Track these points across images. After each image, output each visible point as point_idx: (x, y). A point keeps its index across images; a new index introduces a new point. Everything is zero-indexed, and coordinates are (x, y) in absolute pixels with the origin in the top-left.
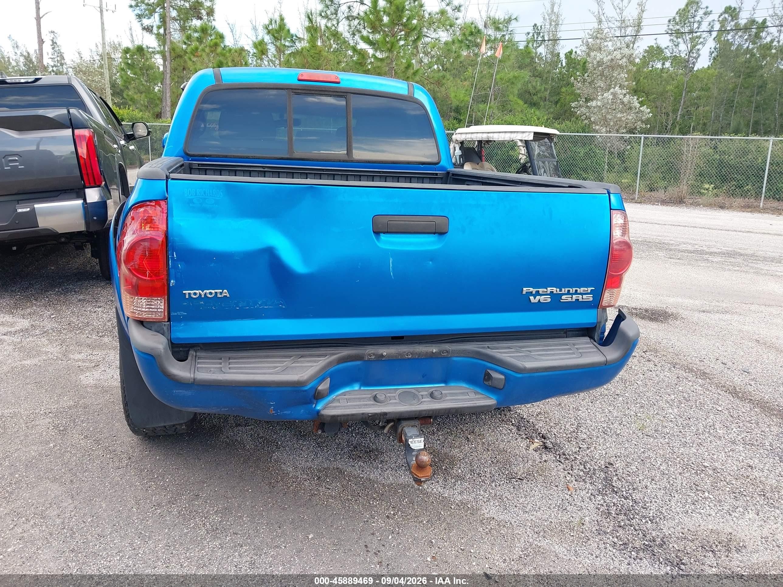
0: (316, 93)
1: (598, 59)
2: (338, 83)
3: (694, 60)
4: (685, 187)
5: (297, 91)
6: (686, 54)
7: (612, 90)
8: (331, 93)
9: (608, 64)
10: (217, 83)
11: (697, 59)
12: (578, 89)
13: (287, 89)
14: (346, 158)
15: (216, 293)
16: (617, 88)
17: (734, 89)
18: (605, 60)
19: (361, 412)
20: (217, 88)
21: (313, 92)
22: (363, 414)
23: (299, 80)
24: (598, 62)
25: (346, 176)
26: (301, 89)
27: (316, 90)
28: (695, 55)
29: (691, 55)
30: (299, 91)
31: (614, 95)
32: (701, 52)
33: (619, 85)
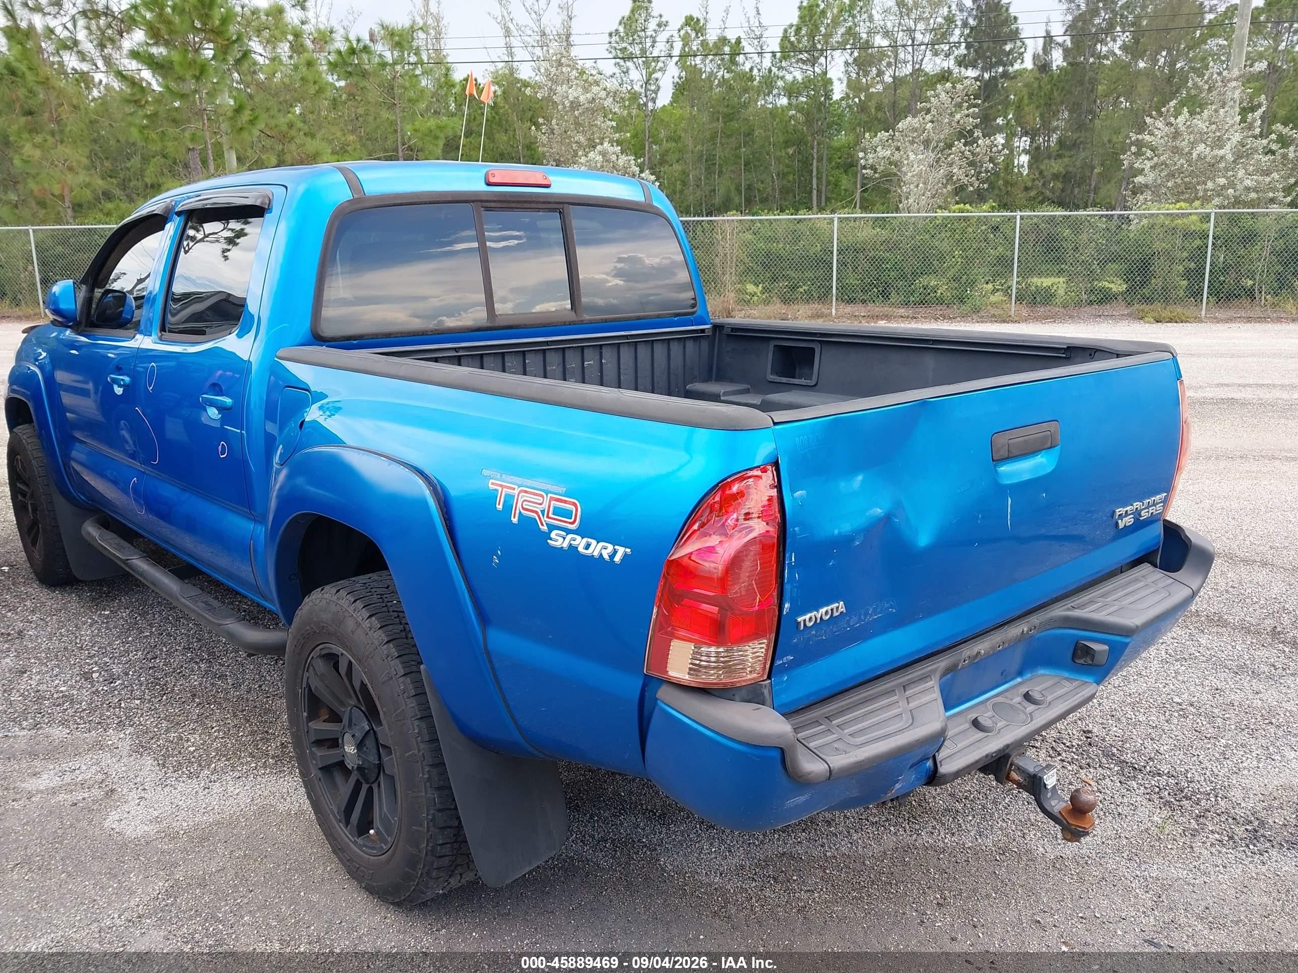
0: (519, 205)
1: (571, 98)
2: (548, 186)
3: (653, 95)
4: (732, 295)
5: (488, 205)
6: (642, 86)
7: (599, 148)
8: (540, 206)
9: (587, 105)
10: (356, 196)
11: (656, 92)
12: (544, 145)
13: (473, 201)
14: (572, 317)
15: (832, 610)
16: (606, 144)
17: (713, 138)
18: (582, 99)
19: (984, 754)
20: (358, 206)
21: (513, 205)
22: (987, 756)
23: (489, 184)
24: (572, 102)
25: (580, 349)
26: (495, 201)
27: (519, 202)
28: (653, 88)
29: (648, 86)
30: (493, 205)
31: (604, 154)
32: (661, 83)
33: (607, 139)
